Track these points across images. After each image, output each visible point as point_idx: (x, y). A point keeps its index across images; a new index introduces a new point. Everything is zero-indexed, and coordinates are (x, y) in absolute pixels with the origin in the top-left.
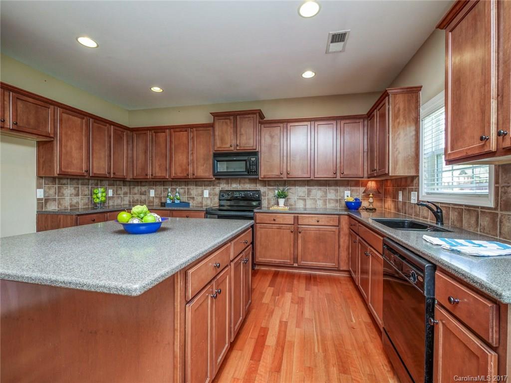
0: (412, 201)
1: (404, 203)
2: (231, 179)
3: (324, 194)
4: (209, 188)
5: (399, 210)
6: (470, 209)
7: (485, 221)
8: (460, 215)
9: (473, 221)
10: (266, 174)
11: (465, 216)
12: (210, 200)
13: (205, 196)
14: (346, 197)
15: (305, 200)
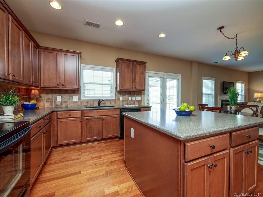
1: (64, 102)
5: (57, 106)
6: (108, 101)
7: (113, 103)
9: (109, 103)
11: (106, 102)
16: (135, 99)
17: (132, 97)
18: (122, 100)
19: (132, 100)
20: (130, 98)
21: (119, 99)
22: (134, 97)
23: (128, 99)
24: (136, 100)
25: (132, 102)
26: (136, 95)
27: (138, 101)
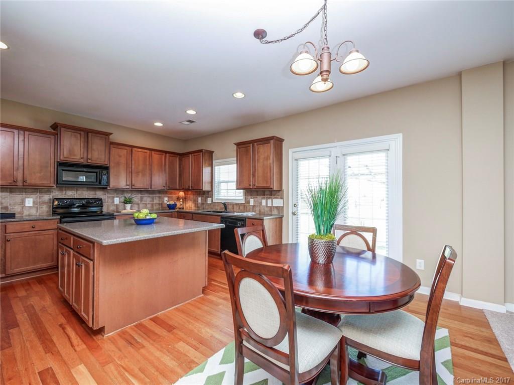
0: (208, 202)
1: (202, 204)
2: (65, 187)
3: (151, 199)
4: (34, 196)
5: (198, 207)
6: (237, 204)
7: (242, 208)
8: (233, 206)
9: (238, 208)
10: (114, 185)
11: (235, 207)
12: (36, 209)
13: (26, 205)
14: (165, 202)
15: (139, 204)
16: (272, 204)
17: (267, 199)
18: (253, 204)
19: (267, 206)
20: (264, 202)
21: (249, 202)
22: (271, 200)
23: (261, 203)
24: (274, 205)
25: (267, 209)
26: (274, 196)
27: (277, 208)
